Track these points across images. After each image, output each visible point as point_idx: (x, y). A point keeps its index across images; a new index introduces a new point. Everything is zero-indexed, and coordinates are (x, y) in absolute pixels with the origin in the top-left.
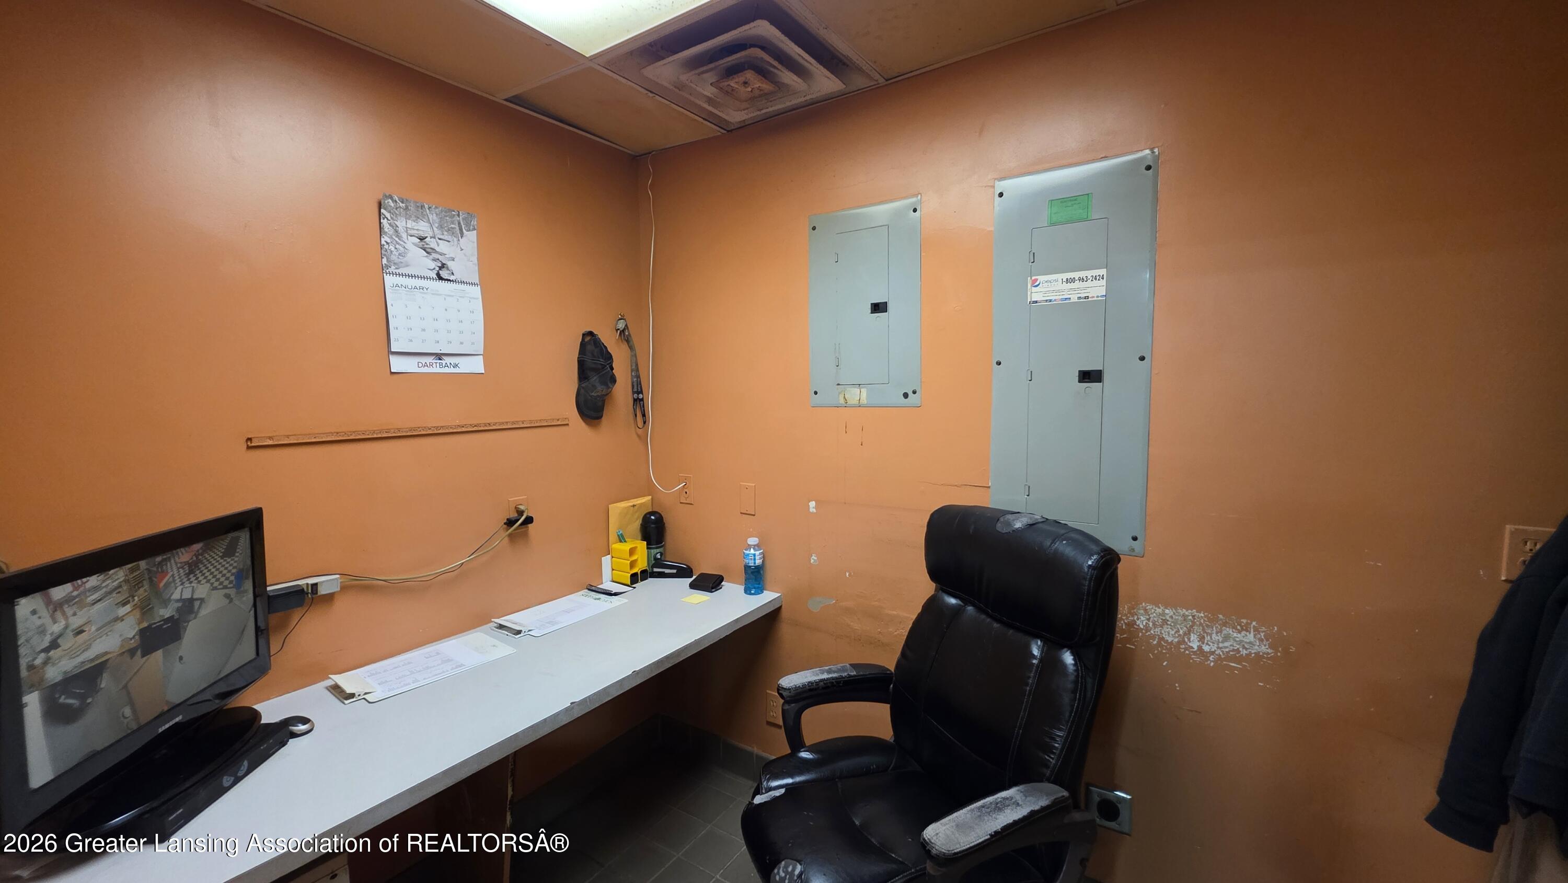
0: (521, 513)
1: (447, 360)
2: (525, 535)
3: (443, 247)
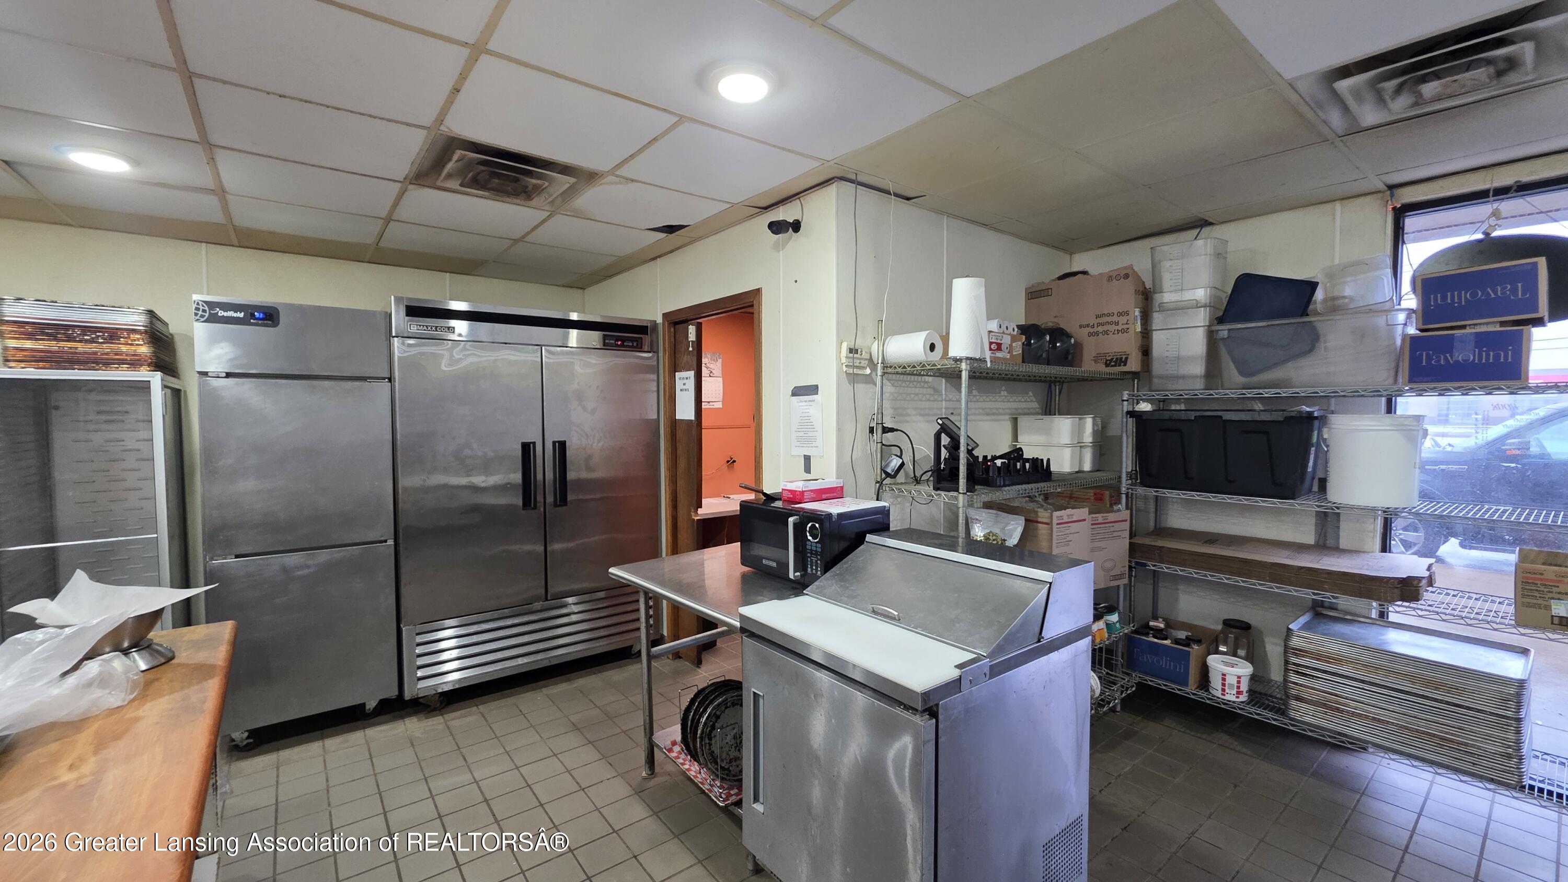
0: (732, 459)
1: (711, 403)
2: (733, 467)
3: (711, 366)
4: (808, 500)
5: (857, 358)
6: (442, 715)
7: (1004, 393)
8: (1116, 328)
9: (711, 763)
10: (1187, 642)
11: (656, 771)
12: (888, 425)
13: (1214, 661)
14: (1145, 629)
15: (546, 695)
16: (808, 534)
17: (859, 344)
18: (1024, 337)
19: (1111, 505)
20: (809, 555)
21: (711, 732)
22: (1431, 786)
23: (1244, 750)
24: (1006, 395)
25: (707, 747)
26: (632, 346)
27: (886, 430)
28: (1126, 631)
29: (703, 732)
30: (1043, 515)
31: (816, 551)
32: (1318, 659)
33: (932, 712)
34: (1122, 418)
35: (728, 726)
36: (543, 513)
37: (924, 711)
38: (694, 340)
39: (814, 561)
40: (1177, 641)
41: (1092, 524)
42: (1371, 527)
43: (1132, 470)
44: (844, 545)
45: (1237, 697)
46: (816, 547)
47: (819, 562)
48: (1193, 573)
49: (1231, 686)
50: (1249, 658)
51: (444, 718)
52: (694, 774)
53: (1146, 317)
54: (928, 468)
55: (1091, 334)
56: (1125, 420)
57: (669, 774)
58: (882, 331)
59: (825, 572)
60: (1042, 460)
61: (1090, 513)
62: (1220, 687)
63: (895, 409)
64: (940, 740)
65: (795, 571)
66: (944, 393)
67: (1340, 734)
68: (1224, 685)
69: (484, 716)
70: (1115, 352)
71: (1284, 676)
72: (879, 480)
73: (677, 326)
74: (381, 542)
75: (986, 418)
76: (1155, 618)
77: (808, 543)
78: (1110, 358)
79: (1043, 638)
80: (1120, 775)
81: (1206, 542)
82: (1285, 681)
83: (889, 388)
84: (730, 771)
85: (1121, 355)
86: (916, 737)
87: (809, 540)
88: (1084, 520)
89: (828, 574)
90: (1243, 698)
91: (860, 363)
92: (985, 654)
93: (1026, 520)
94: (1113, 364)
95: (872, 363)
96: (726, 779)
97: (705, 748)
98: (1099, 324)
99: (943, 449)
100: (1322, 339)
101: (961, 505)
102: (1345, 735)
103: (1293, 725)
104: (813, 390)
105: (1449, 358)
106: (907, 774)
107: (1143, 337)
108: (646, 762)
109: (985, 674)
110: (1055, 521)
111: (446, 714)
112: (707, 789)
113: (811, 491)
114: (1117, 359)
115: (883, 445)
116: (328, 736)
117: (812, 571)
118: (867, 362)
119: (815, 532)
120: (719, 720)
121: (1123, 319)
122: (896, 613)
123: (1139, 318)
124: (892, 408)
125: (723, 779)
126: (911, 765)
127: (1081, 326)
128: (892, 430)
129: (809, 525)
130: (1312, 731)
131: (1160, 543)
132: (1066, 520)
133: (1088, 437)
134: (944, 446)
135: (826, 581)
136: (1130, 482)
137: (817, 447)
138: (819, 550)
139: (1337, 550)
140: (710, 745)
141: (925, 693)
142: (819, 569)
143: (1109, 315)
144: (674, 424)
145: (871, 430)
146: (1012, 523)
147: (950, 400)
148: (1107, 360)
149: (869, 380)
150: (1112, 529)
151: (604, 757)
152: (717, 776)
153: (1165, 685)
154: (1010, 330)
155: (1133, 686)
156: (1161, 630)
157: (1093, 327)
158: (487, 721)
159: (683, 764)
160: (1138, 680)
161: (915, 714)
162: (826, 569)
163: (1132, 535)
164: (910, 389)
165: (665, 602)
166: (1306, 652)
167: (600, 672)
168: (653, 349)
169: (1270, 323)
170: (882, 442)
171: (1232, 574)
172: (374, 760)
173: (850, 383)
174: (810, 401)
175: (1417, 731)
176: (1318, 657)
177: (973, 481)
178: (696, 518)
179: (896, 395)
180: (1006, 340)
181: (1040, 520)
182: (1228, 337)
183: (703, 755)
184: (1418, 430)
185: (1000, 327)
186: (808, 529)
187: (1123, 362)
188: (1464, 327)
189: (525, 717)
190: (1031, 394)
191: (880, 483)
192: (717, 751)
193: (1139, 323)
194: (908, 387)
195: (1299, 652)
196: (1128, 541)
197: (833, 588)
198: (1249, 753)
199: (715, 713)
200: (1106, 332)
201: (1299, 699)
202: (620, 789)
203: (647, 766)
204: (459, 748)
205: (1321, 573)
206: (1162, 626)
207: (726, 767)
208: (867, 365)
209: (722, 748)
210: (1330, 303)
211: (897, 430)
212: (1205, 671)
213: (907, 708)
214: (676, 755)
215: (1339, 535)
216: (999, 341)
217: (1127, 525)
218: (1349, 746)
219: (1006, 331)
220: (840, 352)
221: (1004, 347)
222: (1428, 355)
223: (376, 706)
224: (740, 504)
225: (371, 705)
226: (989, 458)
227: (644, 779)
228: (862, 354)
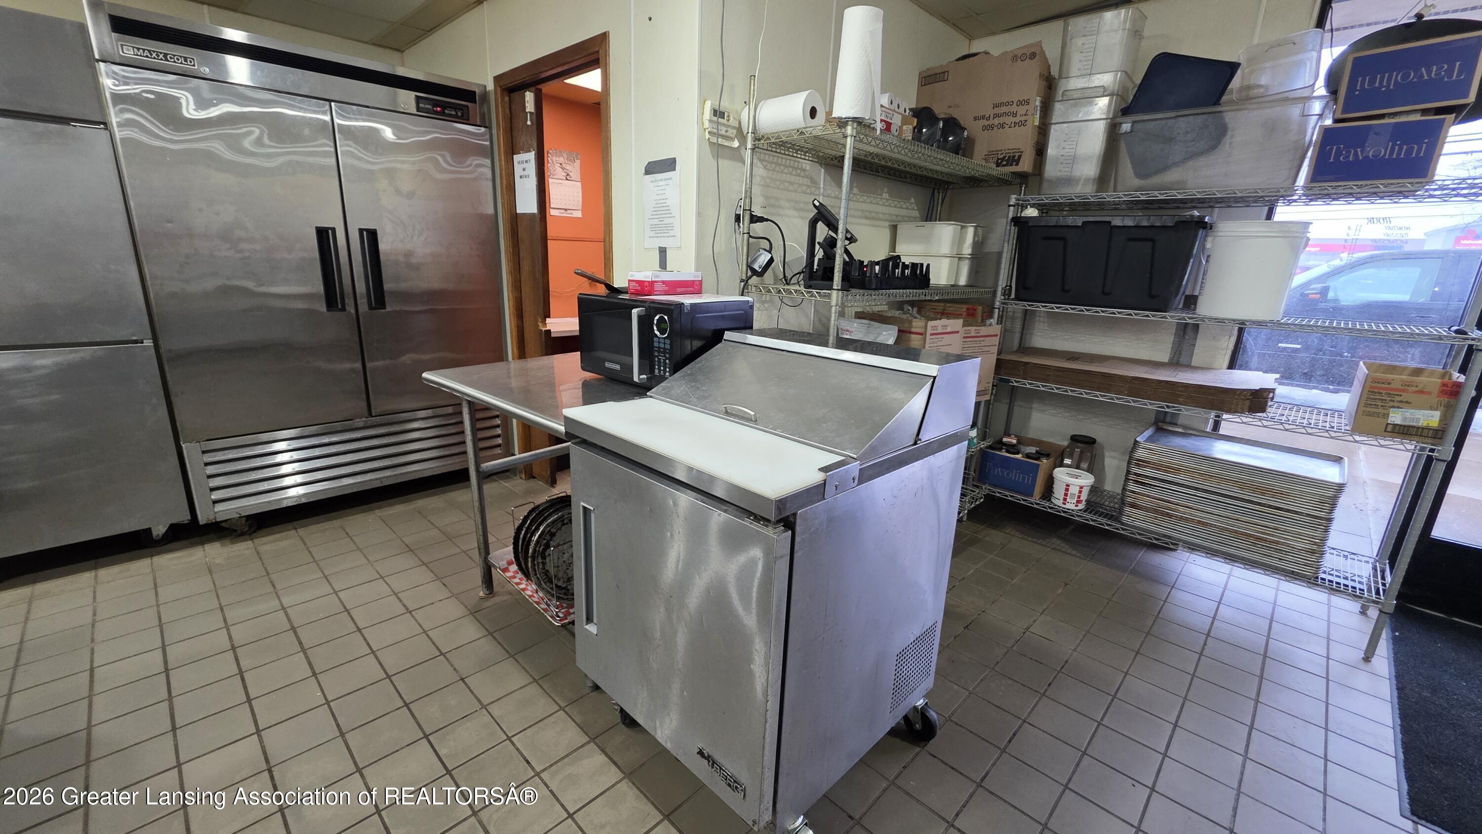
1: (569, 211)
3: (568, 167)
4: (659, 293)
5: (724, 125)
6: (252, 539)
7: (886, 196)
8: (1014, 120)
9: (545, 583)
10: (1038, 456)
11: (495, 590)
12: (758, 212)
13: (1061, 475)
14: (999, 444)
15: (379, 517)
16: (655, 328)
17: (725, 105)
18: (916, 120)
19: (983, 320)
20: (656, 354)
21: (544, 550)
22: (1229, 578)
23: (1074, 552)
24: (887, 197)
25: (541, 567)
26: (456, 116)
27: (754, 219)
28: (982, 446)
29: (534, 551)
30: (918, 324)
31: (664, 348)
32: (1158, 469)
33: (788, 523)
34: (1006, 226)
35: (564, 544)
36: (354, 316)
37: (778, 522)
38: (533, 110)
39: (662, 361)
40: (1028, 456)
41: (964, 337)
42: (1225, 345)
43: (1007, 286)
44: (697, 344)
45: (1077, 506)
46: (665, 343)
47: (667, 361)
48: (1055, 388)
49: (1073, 495)
50: (1090, 470)
51: (253, 542)
52: (530, 593)
53: (1046, 109)
54: (799, 269)
55: (985, 128)
56: (1008, 228)
57: (510, 594)
58: (754, 90)
59: (675, 372)
60: (922, 265)
61: (964, 326)
62: (1062, 497)
63: (767, 197)
64: (796, 555)
65: (640, 373)
66: (822, 186)
67: (1165, 536)
68: (1066, 495)
69: (303, 541)
70: (1008, 149)
71: (1124, 485)
72: (744, 278)
73: (513, 95)
74: (136, 342)
75: (864, 221)
76: (1009, 436)
77: (655, 339)
78: (1002, 156)
79: (920, 440)
80: (963, 579)
81: (1069, 359)
82: (1124, 489)
83: (759, 171)
84: (568, 590)
85: (1013, 153)
86: (768, 553)
87: (656, 335)
88: (958, 332)
89: (677, 375)
90: (1081, 506)
91: (727, 131)
92: (855, 456)
93: (899, 331)
94: (1004, 163)
95: (741, 135)
96: (563, 599)
97: (538, 568)
98: (996, 116)
99: (817, 247)
100: (1229, 133)
101: (834, 303)
102: (1170, 537)
103: (1123, 529)
104: (669, 165)
105: (1360, 153)
106: (754, 595)
107: (1039, 133)
108: (482, 582)
109: (854, 479)
110: (929, 331)
111: (257, 538)
112: (543, 609)
113: (663, 282)
114: (1009, 157)
115: (750, 236)
116: (102, 566)
117: (659, 372)
118: (735, 131)
119: (663, 326)
120: (554, 538)
121: (1021, 110)
122: (752, 413)
123: (1039, 108)
124: (764, 196)
125: (558, 599)
126: (760, 584)
127: (975, 119)
128: (761, 219)
129: (657, 318)
130: (1140, 534)
131: (1026, 359)
132: (940, 331)
133: (967, 250)
134: (818, 243)
135: (676, 382)
136: (1003, 298)
137: (674, 236)
138: (668, 347)
139: (1189, 367)
140: (544, 564)
141: (780, 501)
142: (668, 370)
143: (1007, 104)
144: (515, 219)
145: (738, 218)
146: (885, 333)
147: (828, 196)
148: (998, 159)
149: (736, 155)
150: (983, 344)
151: (438, 579)
152: (552, 595)
153: (1011, 496)
154: (902, 110)
155: (981, 498)
156: (1014, 446)
157: (988, 119)
158: (305, 544)
159: (518, 584)
160: (987, 492)
161: (767, 526)
162: (675, 369)
163: (999, 353)
164: (784, 175)
165: (514, 421)
166: (1149, 462)
167: (443, 493)
168: (484, 123)
169: (1178, 114)
170: (749, 233)
171: (1092, 388)
172: (159, 590)
173: (713, 157)
174: (666, 179)
175: (1236, 532)
176: (1158, 467)
177: (849, 283)
178: (544, 329)
179: (768, 180)
180: (896, 121)
181: (913, 330)
182: (1131, 131)
183: (536, 574)
184: (1302, 238)
185: (891, 103)
186: (655, 322)
187: (1015, 161)
188: (1382, 116)
189: (352, 539)
190: (913, 200)
191: (746, 282)
192: (552, 571)
193: (1038, 116)
194: (782, 172)
195: (1141, 463)
196: (996, 357)
197: (682, 389)
198: (1078, 555)
199: (549, 531)
200: (1002, 126)
201: (1133, 506)
202: (454, 609)
203: (484, 586)
204: (268, 574)
205: (1178, 387)
206: (1014, 441)
207: (563, 586)
208: (736, 136)
209: (558, 567)
210: (1244, 94)
211: (767, 220)
212: (1050, 482)
213: (758, 518)
214: (512, 574)
215: (1193, 352)
216: (889, 120)
217: (996, 341)
218: (1172, 547)
219: (896, 109)
220: (703, 114)
221: (893, 128)
222: (1338, 149)
223: (167, 531)
224: (579, 298)
225: (159, 530)
226: (865, 263)
227: (482, 598)
228: (728, 120)
